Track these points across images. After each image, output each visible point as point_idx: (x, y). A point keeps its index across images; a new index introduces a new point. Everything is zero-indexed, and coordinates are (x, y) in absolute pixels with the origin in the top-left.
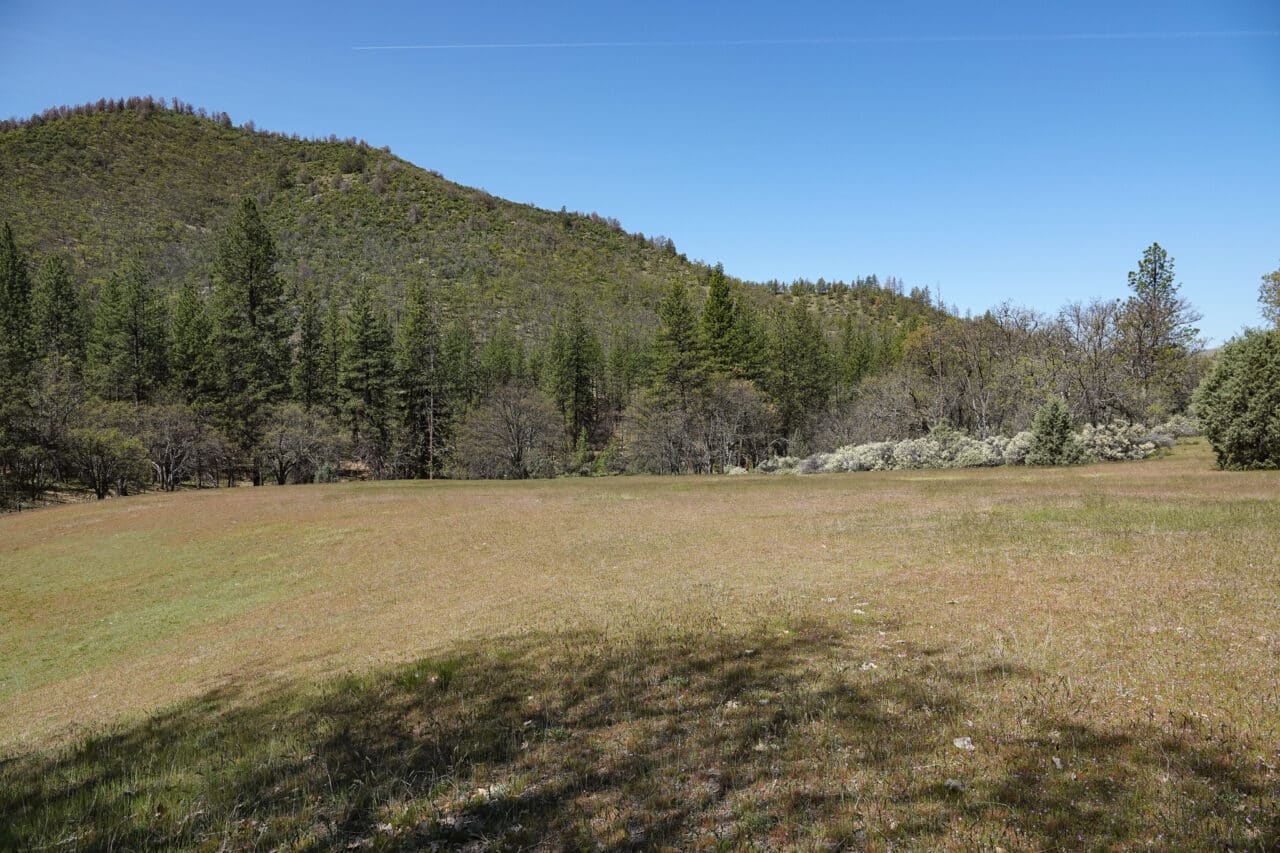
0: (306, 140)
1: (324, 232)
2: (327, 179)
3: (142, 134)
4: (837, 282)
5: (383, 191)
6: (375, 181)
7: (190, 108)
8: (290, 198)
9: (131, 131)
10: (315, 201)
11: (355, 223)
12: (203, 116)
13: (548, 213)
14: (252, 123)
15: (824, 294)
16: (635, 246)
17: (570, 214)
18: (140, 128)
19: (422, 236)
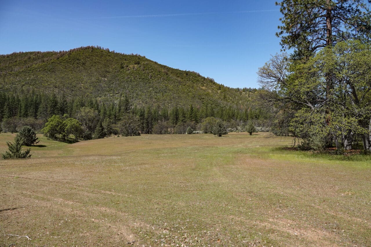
0: (126, 55)
1: (131, 81)
2: (131, 66)
3: (91, 56)
4: (254, 88)
5: (144, 70)
6: (142, 67)
7: (100, 47)
8: (123, 71)
9: (89, 55)
10: (129, 72)
11: (137, 79)
12: (103, 49)
13: (182, 71)
14: (114, 51)
15: (250, 91)
16: (203, 80)
17: (188, 72)
18: (91, 54)
19: (151, 82)
